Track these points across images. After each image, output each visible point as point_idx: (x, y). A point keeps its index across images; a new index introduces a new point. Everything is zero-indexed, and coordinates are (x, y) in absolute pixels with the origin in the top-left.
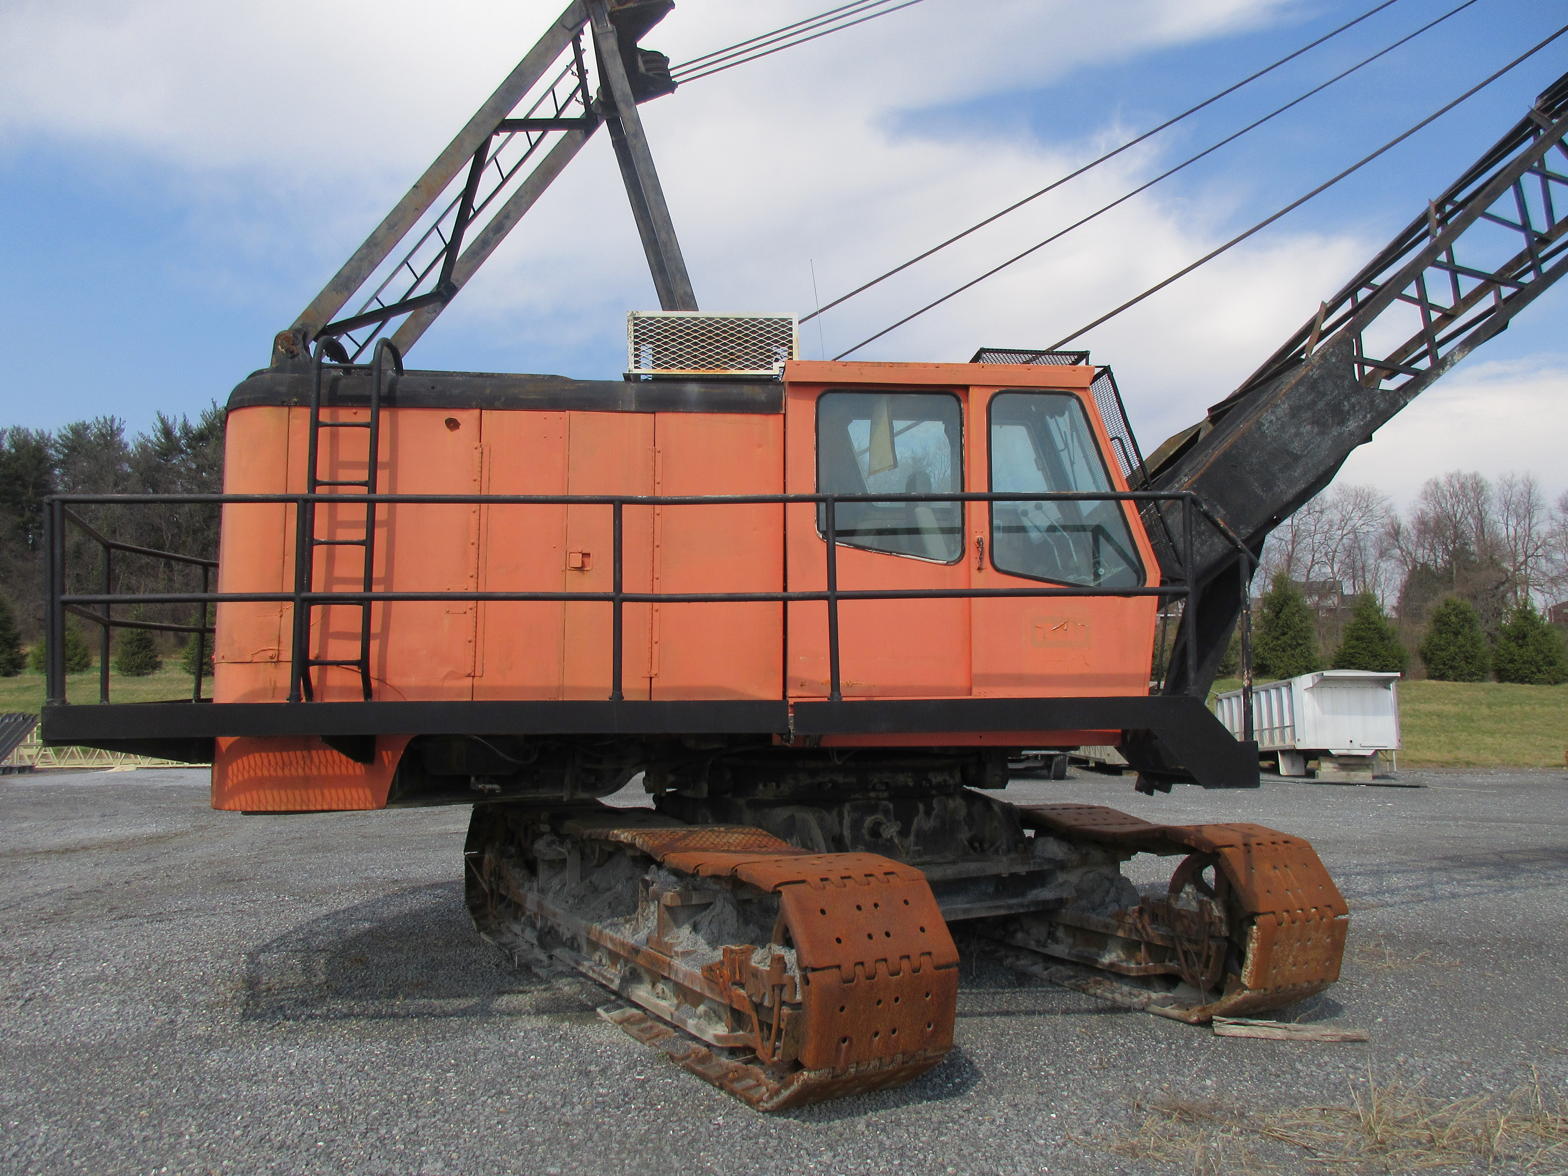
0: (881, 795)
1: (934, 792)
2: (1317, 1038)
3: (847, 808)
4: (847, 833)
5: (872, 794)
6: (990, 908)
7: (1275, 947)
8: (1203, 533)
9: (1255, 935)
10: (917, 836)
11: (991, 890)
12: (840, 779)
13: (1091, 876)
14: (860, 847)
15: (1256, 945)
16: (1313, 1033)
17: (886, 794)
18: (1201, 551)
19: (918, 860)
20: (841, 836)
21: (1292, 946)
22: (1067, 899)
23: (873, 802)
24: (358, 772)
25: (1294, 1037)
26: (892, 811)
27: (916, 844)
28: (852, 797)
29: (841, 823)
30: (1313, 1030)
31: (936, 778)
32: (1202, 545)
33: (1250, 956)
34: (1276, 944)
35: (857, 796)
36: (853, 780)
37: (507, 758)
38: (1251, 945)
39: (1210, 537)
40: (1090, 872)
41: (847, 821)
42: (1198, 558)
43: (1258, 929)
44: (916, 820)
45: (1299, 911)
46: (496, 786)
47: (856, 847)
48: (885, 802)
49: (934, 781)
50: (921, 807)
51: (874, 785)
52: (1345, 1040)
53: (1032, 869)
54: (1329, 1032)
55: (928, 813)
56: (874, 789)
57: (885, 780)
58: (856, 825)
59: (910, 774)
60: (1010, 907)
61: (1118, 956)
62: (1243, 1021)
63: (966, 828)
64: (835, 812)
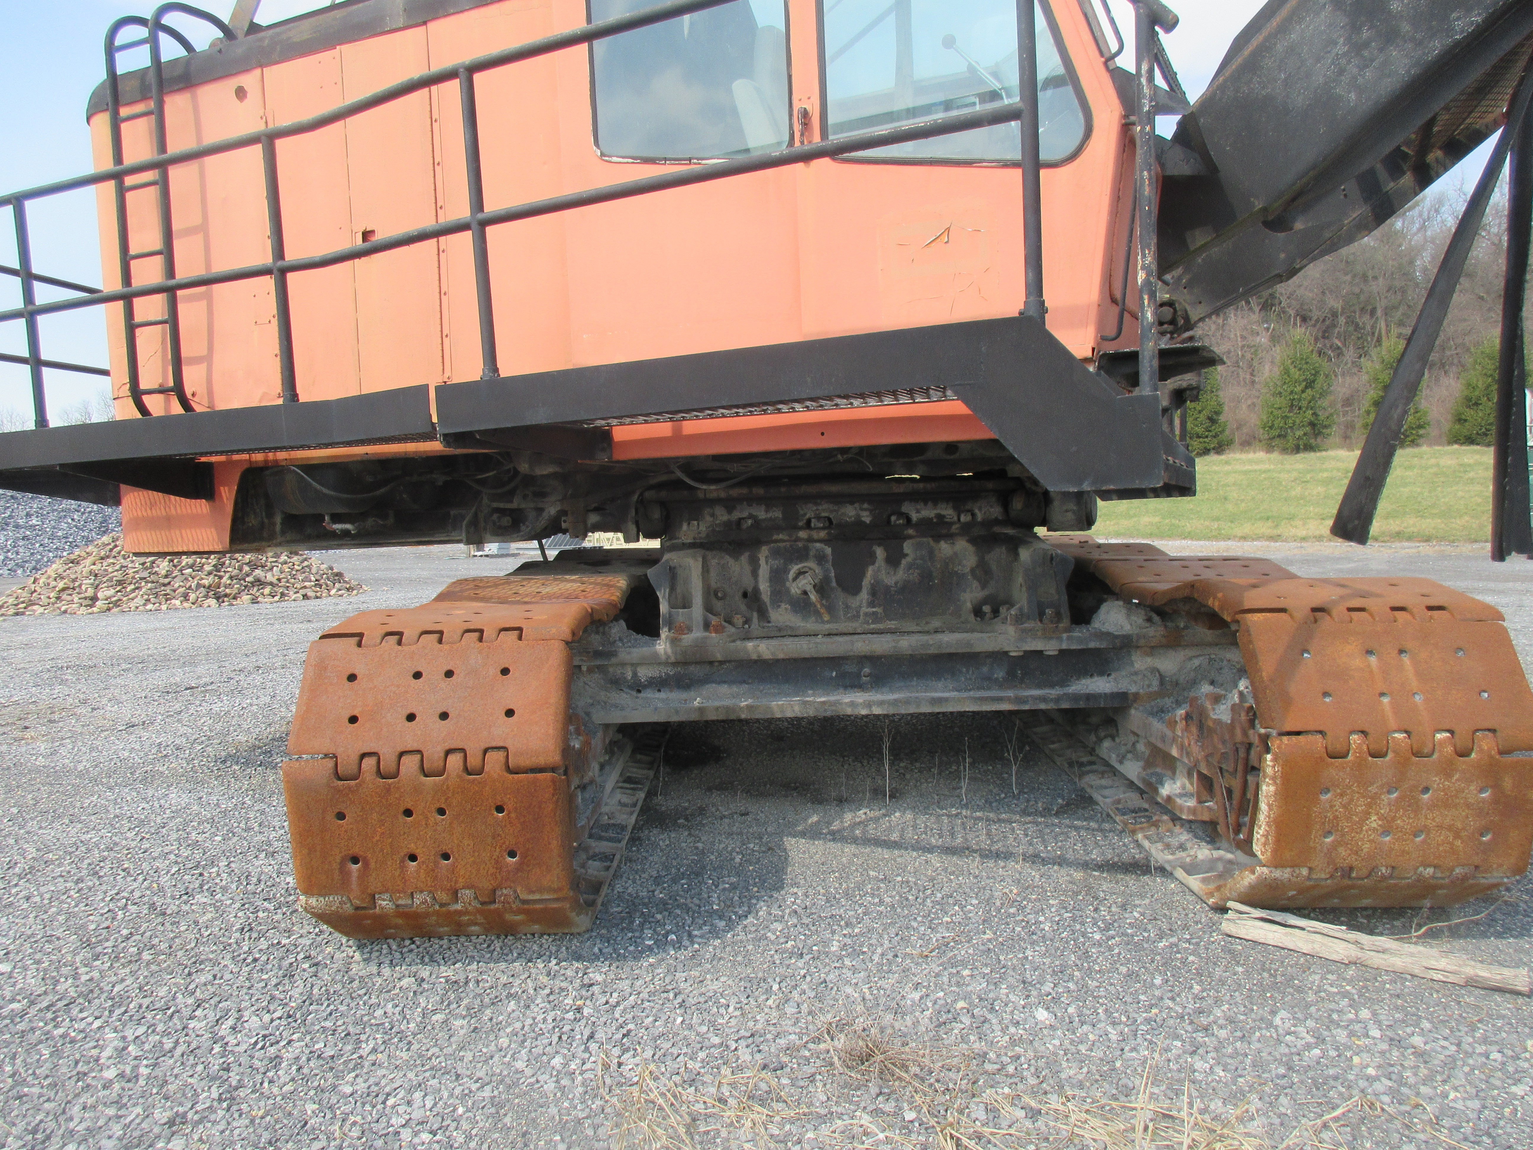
0: (815, 535)
1: (911, 532)
2: (1416, 972)
3: (764, 553)
4: (764, 587)
5: (803, 534)
6: (982, 699)
7: (1324, 797)
8: (1366, 45)
9: (1269, 771)
10: (873, 593)
11: (1000, 674)
12: (761, 513)
13: (1196, 662)
14: (783, 606)
15: (1272, 788)
16: (1409, 960)
17: (823, 534)
18: (1360, 80)
19: (872, 626)
20: (756, 591)
21: (1375, 797)
22: (1136, 695)
23: (800, 544)
24: (205, 511)
25: (1369, 962)
26: (830, 558)
27: (871, 604)
28: (775, 537)
29: (755, 573)
30: (1412, 955)
31: (918, 512)
32: (1362, 68)
33: (1263, 806)
34: (1327, 790)
35: (781, 536)
36: (777, 514)
37: (325, 491)
38: (1264, 788)
39: (1381, 50)
40: (1197, 657)
41: (764, 571)
42: (1353, 96)
43: (1275, 759)
44: (870, 571)
45: (1400, 736)
46: (348, 526)
47: (779, 606)
48: (818, 545)
49: (914, 517)
50: (880, 553)
51: (809, 522)
52: (1472, 983)
53: (1064, 646)
54: (1442, 963)
55: (893, 561)
56: (808, 525)
57: (823, 514)
58: (778, 577)
59: (866, 506)
60: (1019, 700)
61: (1183, 787)
62: (1279, 916)
63: (975, 584)
64: (744, 558)
